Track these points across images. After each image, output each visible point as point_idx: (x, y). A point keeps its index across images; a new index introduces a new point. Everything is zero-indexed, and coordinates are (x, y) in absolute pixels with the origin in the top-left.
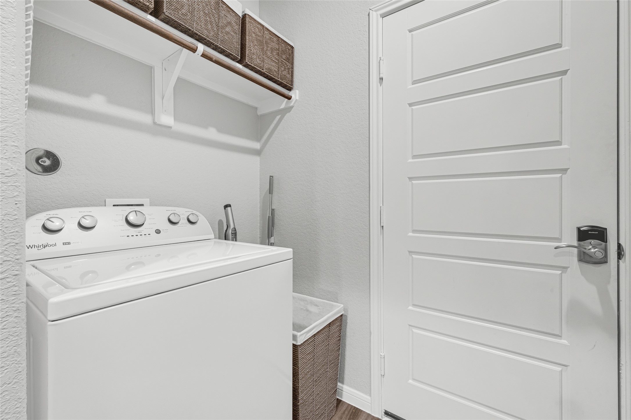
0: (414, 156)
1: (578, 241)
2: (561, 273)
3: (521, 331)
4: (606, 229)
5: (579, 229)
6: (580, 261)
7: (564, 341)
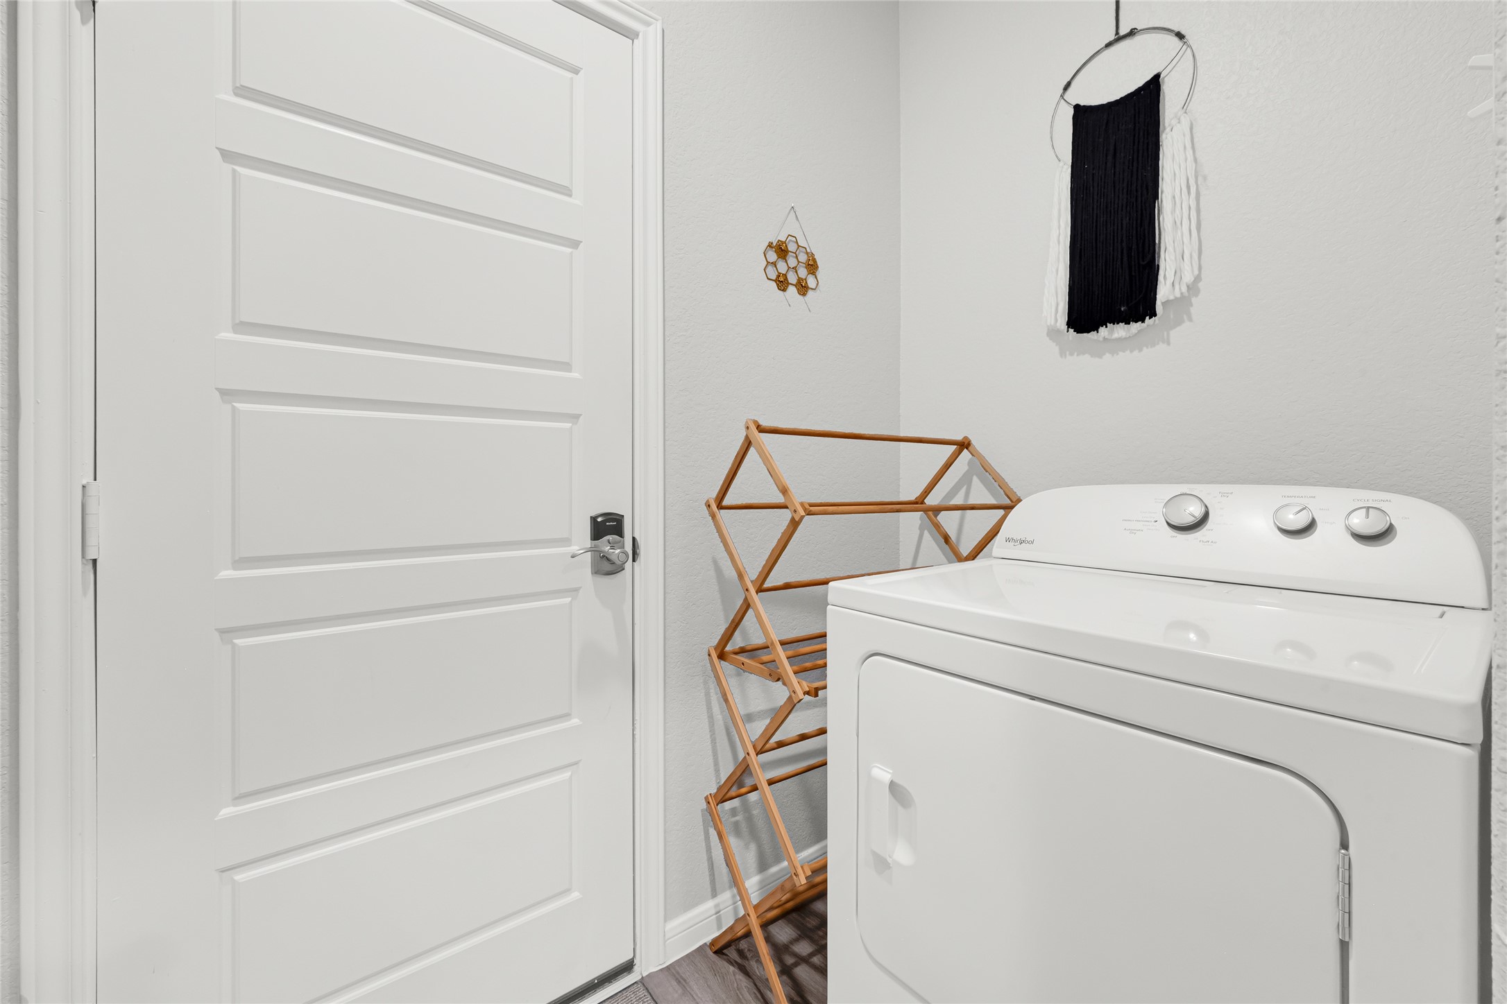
0: (242, 323)
1: (594, 540)
2: (571, 602)
3: (512, 735)
4: (623, 516)
5: (594, 519)
6: (596, 573)
7: (575, 721)
